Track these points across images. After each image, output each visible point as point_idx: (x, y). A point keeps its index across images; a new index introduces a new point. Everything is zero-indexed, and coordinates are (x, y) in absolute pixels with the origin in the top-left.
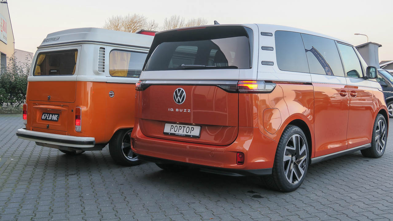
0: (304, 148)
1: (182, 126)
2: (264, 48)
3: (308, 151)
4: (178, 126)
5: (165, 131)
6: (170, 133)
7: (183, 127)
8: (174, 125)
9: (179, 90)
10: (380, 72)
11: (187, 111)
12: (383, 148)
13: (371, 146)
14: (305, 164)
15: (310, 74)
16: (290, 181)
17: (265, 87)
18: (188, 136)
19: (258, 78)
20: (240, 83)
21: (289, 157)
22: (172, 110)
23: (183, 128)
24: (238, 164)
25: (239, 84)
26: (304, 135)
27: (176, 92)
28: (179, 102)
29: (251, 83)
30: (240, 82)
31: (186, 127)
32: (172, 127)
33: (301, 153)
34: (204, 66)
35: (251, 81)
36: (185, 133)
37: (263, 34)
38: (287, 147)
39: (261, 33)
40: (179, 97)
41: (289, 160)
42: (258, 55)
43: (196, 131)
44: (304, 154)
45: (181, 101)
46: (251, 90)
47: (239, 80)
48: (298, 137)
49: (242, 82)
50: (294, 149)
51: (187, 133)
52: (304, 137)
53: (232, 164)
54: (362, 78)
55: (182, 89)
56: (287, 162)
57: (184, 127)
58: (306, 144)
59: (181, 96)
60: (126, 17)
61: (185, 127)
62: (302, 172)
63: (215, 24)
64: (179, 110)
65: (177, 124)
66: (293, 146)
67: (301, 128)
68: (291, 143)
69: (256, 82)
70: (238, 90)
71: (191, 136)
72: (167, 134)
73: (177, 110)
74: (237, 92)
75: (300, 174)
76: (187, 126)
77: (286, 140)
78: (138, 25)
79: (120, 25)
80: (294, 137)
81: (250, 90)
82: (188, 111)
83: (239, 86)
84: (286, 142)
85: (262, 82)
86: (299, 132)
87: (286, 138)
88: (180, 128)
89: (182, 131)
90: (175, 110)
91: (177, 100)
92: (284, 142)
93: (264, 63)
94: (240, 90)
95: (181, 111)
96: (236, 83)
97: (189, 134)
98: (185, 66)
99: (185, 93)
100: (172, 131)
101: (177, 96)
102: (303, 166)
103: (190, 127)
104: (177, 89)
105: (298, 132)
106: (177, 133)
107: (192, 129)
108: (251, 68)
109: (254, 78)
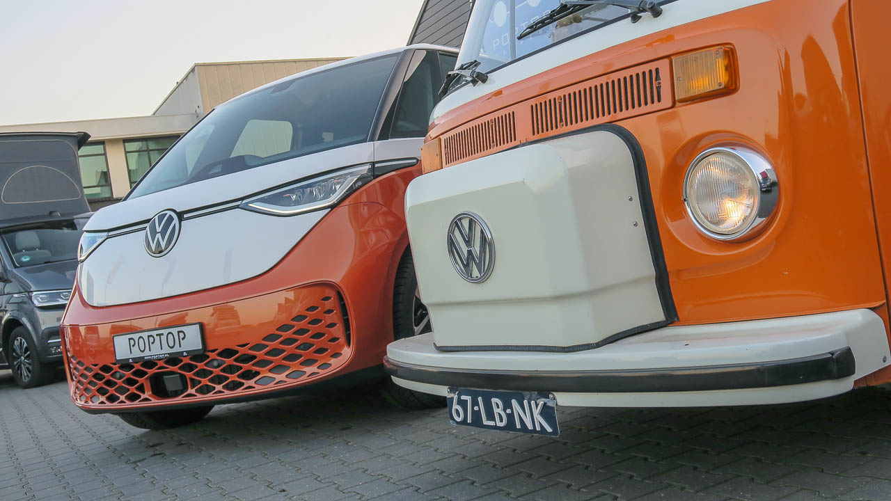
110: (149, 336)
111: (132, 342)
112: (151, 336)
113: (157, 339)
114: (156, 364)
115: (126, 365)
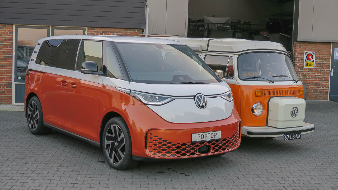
110: (205, 134)
111: (199, 136)
112: (206, 134)
113: (208, 135)
114: (204, 143)
115: (194, 143)
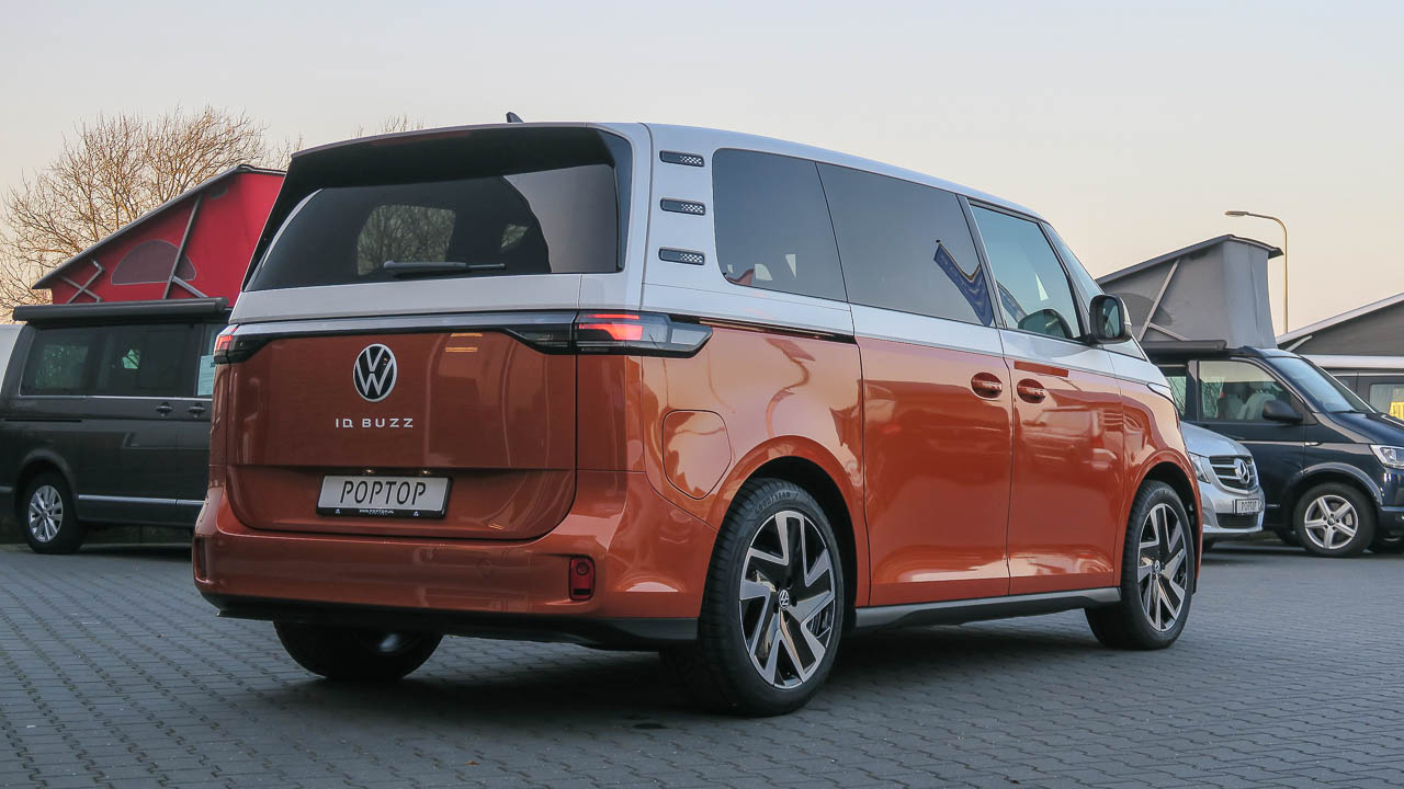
0: (824, 563)
1: (383, 480)
2: (669, 205)
3: (841, 578)
4: (370, 481)
5: (321, 505)
6: (340, 509)
7: (387, 483)
8: (356, 480)
9: (374, 351)
10: (1272, 360)
11: (401, 423)
12: (1176, 615)
13: (1119, 599)
14: (829, 624)
15: (847, 305)
16: (769, 674)
17: (669, 336)
18: (406, 515)
19: (644, 305)
20: (582, 321)
21: (765, 587)
22: (347, 423)
23: (386, 488)
24: (574, 597)
25: (578, 324)
26: (824, 520)
27: (363, 359)
28: (372, 393)
29: (621, 321)
30: (583, 318)
31: (398, 485)
32: (349, 487)
33: (809, 579)
34: (463, 264)
35: (619, 314)
36: (393, 505)
37: (668, 157)
38: (752, 552)
39: (661, 153)
40: (372, 377)
41: (763, 599)
42: (646, 228)
43: (432, 496)
44: (822, 585)
45: (378, 389)
46: (622, 344)
47: (578, 311)
48: (797, 521)
49: (589, 316)
50: (785, 561)
51: (401, 503)
52: (822, 523)
53: (554, 600)
54: (1077, 339)
55: (384, 348)
56: (754, 606)
57: (391, 484)
58: (829, 551)
59: (378, 373)
60: (163, 120)
61: (395, 483)
62: (818, 650)
63: (509, 120)
64: (373, 422)
65: (368, 475)
66: (779, 552)
67: (809, 492)
68: (768, 540)
69: (637, 317)
70: (573, 342)
71: (416, 514)
72: (328, 513)
73: (366, 423)
74: (573, 350)
75: (807, 658)
76: (400, 480)
77: (750, 526)
78: (221, 158)
79: (132, 156)
80: (781, 518)
81: (615, 344)
82: (406, 426)
83: (578, 330)
84: (751, 534)
85: (662, 319)
86: (802, 503)
87: (749, 518)
88: (377, 487)
89: (381, 498)
90: (357, 423)
91: (366, 388)
92: (743, 533)
93: (668, 255)
94: (582, 344)
95: (380, 424)
96: (568, 320)
97: (407, 506)
98: (394, 268)
99: (393, 360)
100: (349, 502)
101: (366, 373)
102: (821, 630)
103: (413, 481)
104: (367, 349)
105: (797, 503)
106: (364, 506)
107: (420, 488)
108: (619, 270)
109: (632, 302)
